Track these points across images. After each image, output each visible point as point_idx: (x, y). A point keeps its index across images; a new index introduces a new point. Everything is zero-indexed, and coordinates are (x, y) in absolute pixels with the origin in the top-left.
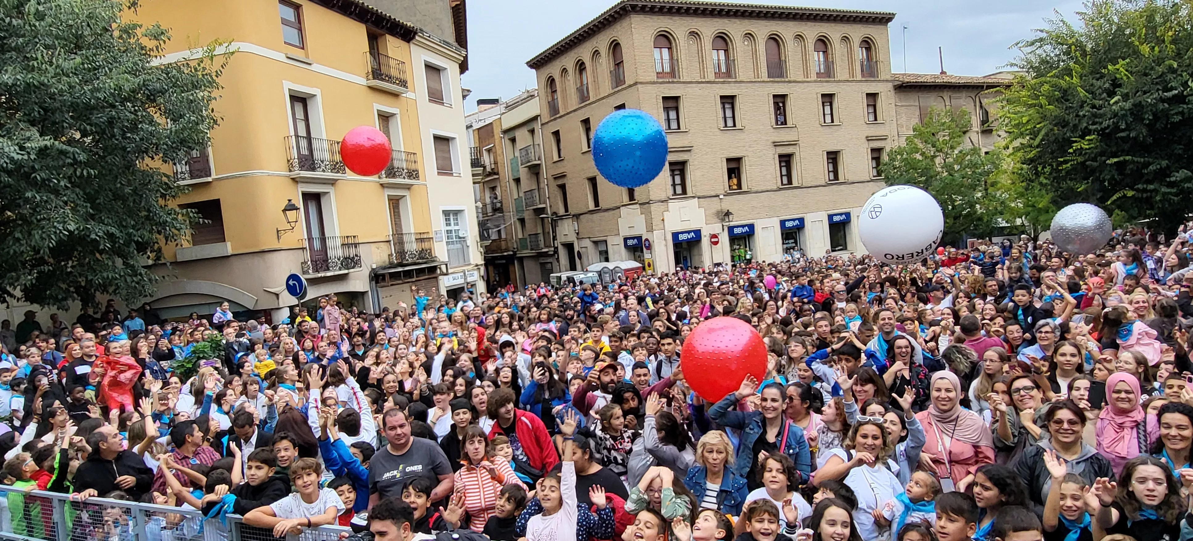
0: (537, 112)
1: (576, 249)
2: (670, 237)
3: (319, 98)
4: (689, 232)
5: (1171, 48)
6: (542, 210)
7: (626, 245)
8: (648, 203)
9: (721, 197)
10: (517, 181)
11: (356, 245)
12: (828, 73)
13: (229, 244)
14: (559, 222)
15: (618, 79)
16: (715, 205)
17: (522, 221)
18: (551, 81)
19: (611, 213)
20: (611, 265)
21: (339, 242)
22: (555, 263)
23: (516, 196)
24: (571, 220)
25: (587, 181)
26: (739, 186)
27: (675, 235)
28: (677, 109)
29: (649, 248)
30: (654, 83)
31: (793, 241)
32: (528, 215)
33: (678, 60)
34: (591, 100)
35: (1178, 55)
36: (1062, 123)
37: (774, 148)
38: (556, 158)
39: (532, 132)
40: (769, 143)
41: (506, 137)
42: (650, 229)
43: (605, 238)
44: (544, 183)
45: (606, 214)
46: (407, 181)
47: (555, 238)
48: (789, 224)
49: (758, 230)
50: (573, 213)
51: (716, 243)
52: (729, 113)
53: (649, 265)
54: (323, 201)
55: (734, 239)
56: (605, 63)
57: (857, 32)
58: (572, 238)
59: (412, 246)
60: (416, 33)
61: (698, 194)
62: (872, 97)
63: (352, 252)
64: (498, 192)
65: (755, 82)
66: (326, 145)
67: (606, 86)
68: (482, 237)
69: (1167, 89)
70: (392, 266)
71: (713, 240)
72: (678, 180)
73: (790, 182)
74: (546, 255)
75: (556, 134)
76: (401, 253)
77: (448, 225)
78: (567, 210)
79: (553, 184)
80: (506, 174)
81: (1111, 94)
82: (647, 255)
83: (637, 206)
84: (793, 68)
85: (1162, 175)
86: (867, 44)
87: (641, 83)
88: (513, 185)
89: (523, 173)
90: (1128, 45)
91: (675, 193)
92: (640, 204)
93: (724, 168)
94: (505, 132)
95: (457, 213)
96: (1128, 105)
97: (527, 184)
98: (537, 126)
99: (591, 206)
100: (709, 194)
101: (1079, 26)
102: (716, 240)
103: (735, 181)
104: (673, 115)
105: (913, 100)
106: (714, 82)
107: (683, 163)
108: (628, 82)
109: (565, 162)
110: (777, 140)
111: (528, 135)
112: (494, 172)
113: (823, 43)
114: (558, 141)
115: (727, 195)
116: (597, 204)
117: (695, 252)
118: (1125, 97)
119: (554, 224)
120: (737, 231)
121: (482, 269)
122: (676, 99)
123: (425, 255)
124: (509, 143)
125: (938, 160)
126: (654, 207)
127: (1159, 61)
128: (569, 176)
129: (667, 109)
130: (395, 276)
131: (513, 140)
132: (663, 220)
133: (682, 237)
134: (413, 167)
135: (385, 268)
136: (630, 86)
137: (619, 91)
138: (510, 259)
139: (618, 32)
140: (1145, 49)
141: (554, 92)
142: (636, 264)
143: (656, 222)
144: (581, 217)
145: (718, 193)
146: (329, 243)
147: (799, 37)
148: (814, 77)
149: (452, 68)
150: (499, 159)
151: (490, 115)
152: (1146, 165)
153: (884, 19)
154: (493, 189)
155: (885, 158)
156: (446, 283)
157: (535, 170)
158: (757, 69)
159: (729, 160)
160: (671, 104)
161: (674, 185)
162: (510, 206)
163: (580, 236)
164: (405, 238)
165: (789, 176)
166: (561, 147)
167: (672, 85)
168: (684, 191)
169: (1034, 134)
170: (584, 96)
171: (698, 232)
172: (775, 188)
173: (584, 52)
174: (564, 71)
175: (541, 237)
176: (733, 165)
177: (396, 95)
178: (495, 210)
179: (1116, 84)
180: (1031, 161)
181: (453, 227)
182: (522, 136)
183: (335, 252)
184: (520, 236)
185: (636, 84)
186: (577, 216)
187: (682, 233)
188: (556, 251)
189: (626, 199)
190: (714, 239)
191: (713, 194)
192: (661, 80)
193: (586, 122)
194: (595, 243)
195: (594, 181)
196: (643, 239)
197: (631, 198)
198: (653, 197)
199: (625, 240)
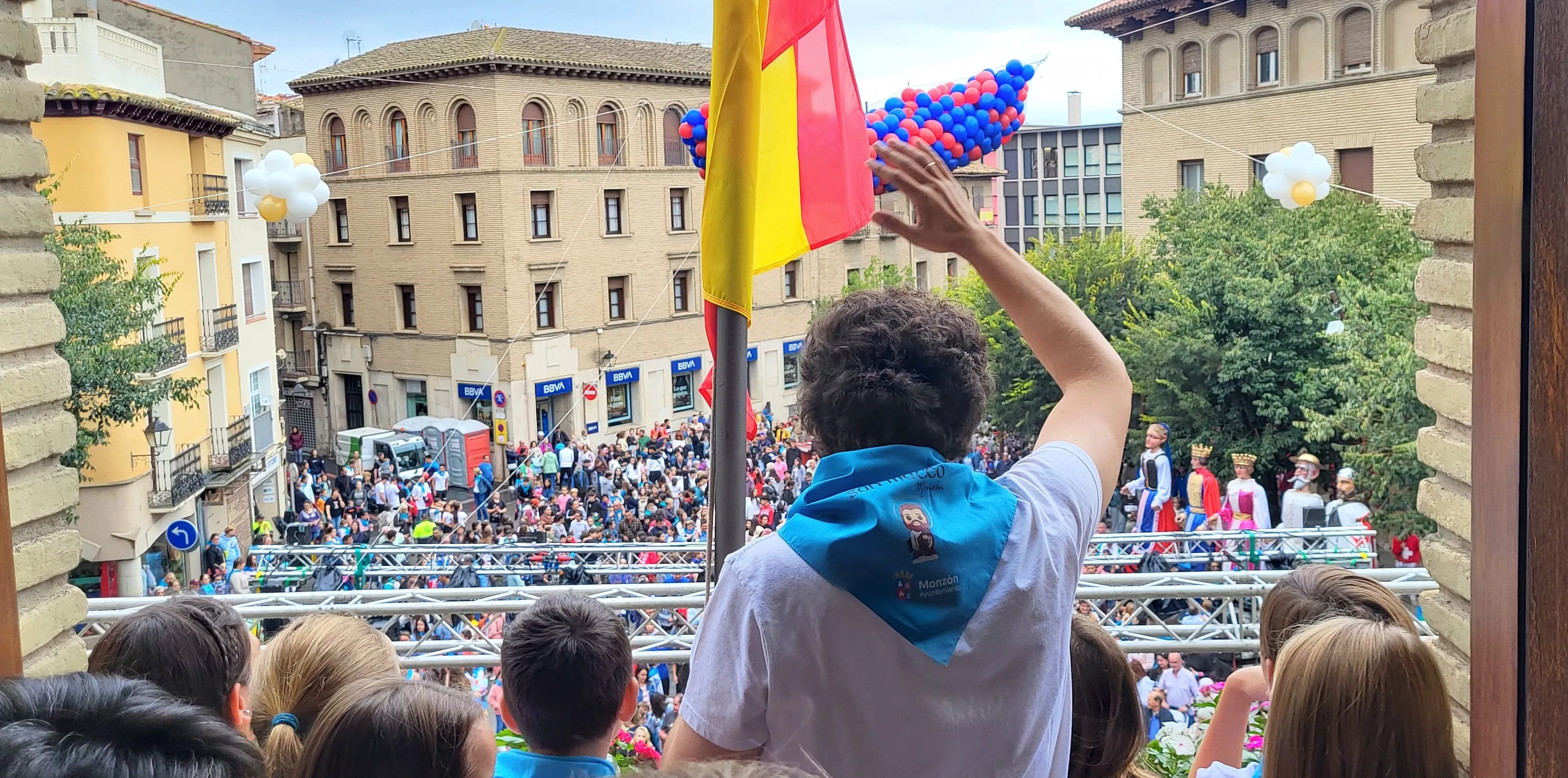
1: (366, 386)
2: (532, 390)
4: (556, 382)
7: (461, 394)
8: (505, 341)
9: (600, 331)
14: (335, 340)
16: (591, 343)
18: (334, 120)
19: (439, 343)
20: (437, 424)
22: (319, 401)
24: (359, 339)
25: (394, 288)
26: (622, 316)
27: (539, 387)
28: (548, 209)
29: (502, 403)
30: (521, 172)
31: (685, 388)
33: (552, 139)
34: (412, 173)
37: (667, 262)
38: (334, 240)
40: (663, 255)
42: (505, 379)
43: (423, 378)
44: (305, 274)
45: (427, 342)
46: (230, 349)
47: (322, 364)
48: (681, 366)
49: (643, 374)
50: (363, 330)
51: (591, 398)
52: (613, 213)
53: (501, 429)
55: (613, 388)
56: (442, 125)
58: (358, 368)
60: (235, 128)
61: (571, 328)
65: (649, 171)
67: (443, 160)
71: (587, 392)
72: (544, 306)
73: (685, 307)
75: (338, 205)
78: (348, 321)
79: (327, 283)
82: (497, 414)
83: (487, 343)
87: (505, 172)
91: (539, 326)
92: (491, 341)
93: (604, 289)
99: (400, 327)
100: (582, 328)
102: (593, 393)
104: (542, 215)
106: (598, 171)
107: (554, 285)
109: (354, 251)
110: (673, 250)
114: (340, 216)
115: (607, 328)
116: (408, 323)
117: (561, 406)
119: (323, 341)
120: (617, 378)
122: (547, 194)
126: (512, 347)
128: (360, 273)
129: (534, 208)
132: (524, 366)
133: (547, 389)
136: (487, 173)
137: (465, 174)
139: (468, 91)
141: (339, 137)
142: (480, 426)
143: (515, 369)
144: (380, 339)
145: (597, 326)
158: (652, 152)
159: (613, 280)
160: (541, 200)
161: (539, 315)
163: (377, 366)
165: (684, 298)
166: (348, 224)
167: (543, 175)
168: (551, 323)
171: (568, 382)
172: (667, 316)
173: (406, 99)
174: (363, 113)
176: (617, 285)
177: (212, 223)
185: (497, 172)
186: (370, 337)
187: (548, 383)
188: (323, 384)
189: (464, 330)
190: (590, 391)
191: (589, 327)
192: (530, 168)
193: (401, 204)
194: (403, 381)
195: (407, 293)
196: (493, 392)
197: (473, 327)
198: (513, 334)
199: (461, 387)
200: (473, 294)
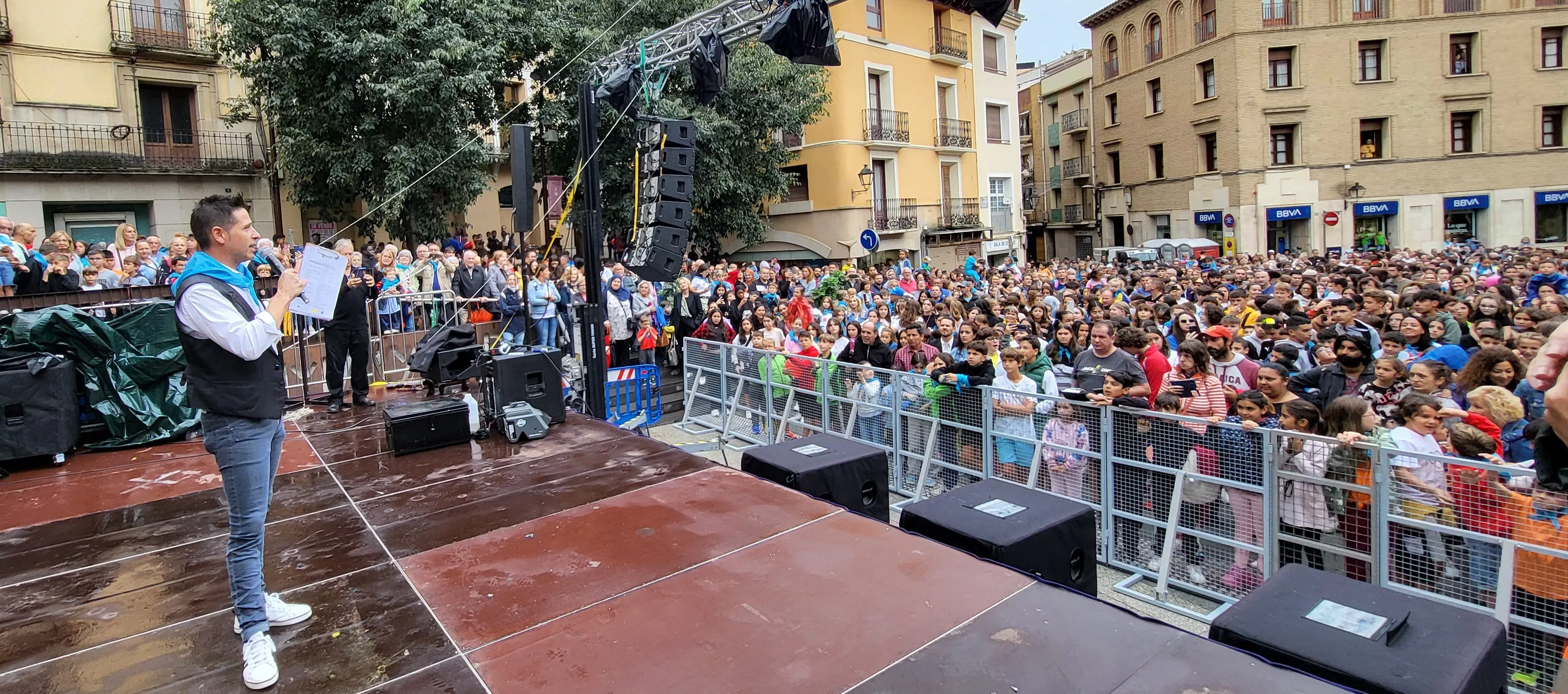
0: (1089, 75)
1: (1126, 223)
2: (1262, 214)
3: (891, 74)
4: (1292, 209)
7: (1197, 221)
9: (1347, 167)
11: (913, 207)
13: (812, 202)
14: (1107, 194)
15: (1205, 33)
16: (1337, 177)
17: (1058, 192)
18: (1111, 40)
20: (1175, 243)
21: (898, 204)
22: (1097, 237)
24: (1122, 191)
27: (1271, 212)
28: (1289, 63)
29: (1230, 225)
30: (1259, 32)
33: (1297, 2)
34: (1165, 58)
38: (1108, 124)
39: (1080, 96)
42: (1235, 204)
43: (1167, 212)
45: (1170, 185)
46: (960, 149)
48: (1459, 204)
49: (1403, 209)
51: (1333, 223)
52: (1371, 63)
53: (1230, 245)
54: (887, 167)
55: (1362, 219)
59: (958, 211)
61: (1309, 164)
63: (909, 214)
66: (893, 116)
70: (941, 228)
71: (1328, 219)
72: (1281, 146)
75: (1112, 97)
76: (950, 218)
77: (992, 191)
79: (1103, 152)
82: (1227, 234)
87: (1240, 34)
91: (1275, 162)
92: (1224, 175)
93: (1355, 131)
94: (1045, 98)
95: (1002, 180)
99: (1152, 177)
102: (1333, 219)
104: (1282, 69)
106: (1351, 26)
107: (1292, 127)
108: (1221, 34)
109: (1120, 128)
114: (1113, 105)
115: (1356, 164)
116: (1160, 174)
120: (1368, 209)
121: (1024, 237)
122: (1290, 50)
123: (972, 220)
126: (1243, 178)
129: (1274, 63)
130: (945, 238)
132: (1255, 193)
133: (1281, 214)
134: (966, 134)
135: (935, 230)
136: (1224, 38)
137: (1206, 45)
141: (1113, 51)
142: (1209, 243)
143: (1244, 196)
144: (1137, 188)
145: (1343, 162)
146: (889, 205)
150: (1034, 126)
156: (988, 249)
159: (1365, 121)
160: (1281, 56)
162: (1044, 176)
163: (1133, 209)
164: (954, 203)
166: (1117, 112)
167: (1283, 34)
168: (1289, 160)
170: (1154, 54)
173: (1160, 4)
174: (1129, 27)
176: (1370, 128)
177: (954, 67)
181: (997, 194)
182: (1066, 101)
183: (894, 213)
185: (1232, 35)
186: (1131, 187)
187: (1283, 209)
188: (1099, 224)
190: (1330, 219)
192: (1272, 29)
196: (1224, 215)
197: (1211, 167)
198: (1244, 167)
199: (1197, 215)
200: (1210, 140)
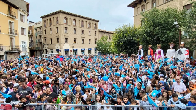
0: (42, 26)
1: (47, 50)
2: (64, 50)
5: (131, 33)
6: (41, 43)
7: (56, 51)
10: (37, 37)
11: (2, 46)
12: (90, 27)
15: (57, 23)
17: (37, 44)
18: (45, 21)
19: (54, 45)
20: (53, 54)
22: (43, 52)
23: (36, 40)
26: (76, 43)
27: (65, 50)
29: (60, 51)
30: (63, 25)
31: (83, 52)
32: (38, 44)
33: (67, 22)
35: (132, 34)
36: (119, 40)
37: (81, 38)
39: (40, 29)
41: (35, 29)
42: (61, 48)
43: (53, 49)
44: (42, 38)
46: (15, 35)
47: (43, 48)
49: (78, 50)
52: (75, 31)
53: (60, 54)
55: (74, 51)
56: (55, 20)
57: (94, 22)
58: (47, 48)
59: (14, 47)
60: (19, 8)
61: (69, 43)
62: (96, 32)
63: (1, 48)
64: (33, 39)
65: (79, 27)
67: (55, 24)
68: (29, 47)
69: (131, 38)
70: (10, 51)
72: (66, 41)
73: (83, 43)
74: (41, 51)
75: (45, 30)
76: (12, 49)
77: (23, 44)
78: (46, 43)
79: (44, 39)
80: (34, 35)
81: (125, 37)
84: (85, 26)
85: (130, 48)
86: (96, 24)
88: (36, 38)
89: (38, 36)
90: (127, 32)
91: (65, 43)
93: (73, 40)
94: (35, 28)
95: (25, 42)
96: (127, 39)
97: (38, 38)
98: (41, 28)
99: (51, 43)
101: (122, 28)
103: (75, 42)
104: (66, 30)
105: (101, 33)
106: (73, 26)
107: (67, 38)
108: (59, 24)
109: (46, 35)
110: (82, 36)
111: (40, 30)
112: (32, 35)
113: (89, 23)
114: (45, 31)
115: (74, 44)
116: (52, 43)
117: (68, 52)
118: (126, 38)
119: (43, 45)
120: (75, 50)
121: (29, 53)
122: (67, 28)
123: (17, 49)
124: (35, 30)
125: (104, 43)
127: (130, 34)
128: (47, 38)
129: (65, 29)
130: (11, 53)
131: (36, 30)
132: (63, 47)
133: (66, 50)
134: (16, 33)
135: (8, 51)
138: (34, 51)
139: (58, 15)
140: (129, 32)
141: (45, 23)
142: (58, 54)
147: (86, 22)
148: (88, 28)
149: (26, 16)
150: (33, 33)
151: (32, 25)
152: (128, 47)
153: (98, 21)
154: (32, 38)
155: (97, 41)
156: (21, 55)
157: (40, 36)
158: (80, 25)
159: (74, 39)
160: (66, 29)
161: (65, 41)
162: (35, 41)
164: (13, 46)
165: (83, 42)
166: (46, 32)
167: (66, 25)
168: (67, 43)
169: (116, 41)
170: (51, 25)
171: (69, 49)
172: (81, 44)
173: (51, 17)
174: (47, 20)
175: (41, 48)
176: (75, 39)
177: (14, 19)
178: (32, 42)
179: (126, 36)
180: (115, 45)
181: (24, 45)
182: (38, 30)
184: (36, 47)
186: (48, 45)
188: (43, 50)
189: (57, 43)
190: (71, 51)
193: (51, 29)
194: (51, 50)
195: (51, 39)
197: (58, 43)
198: (62, 43)
199: (56, 50)
200: (58, 39)
